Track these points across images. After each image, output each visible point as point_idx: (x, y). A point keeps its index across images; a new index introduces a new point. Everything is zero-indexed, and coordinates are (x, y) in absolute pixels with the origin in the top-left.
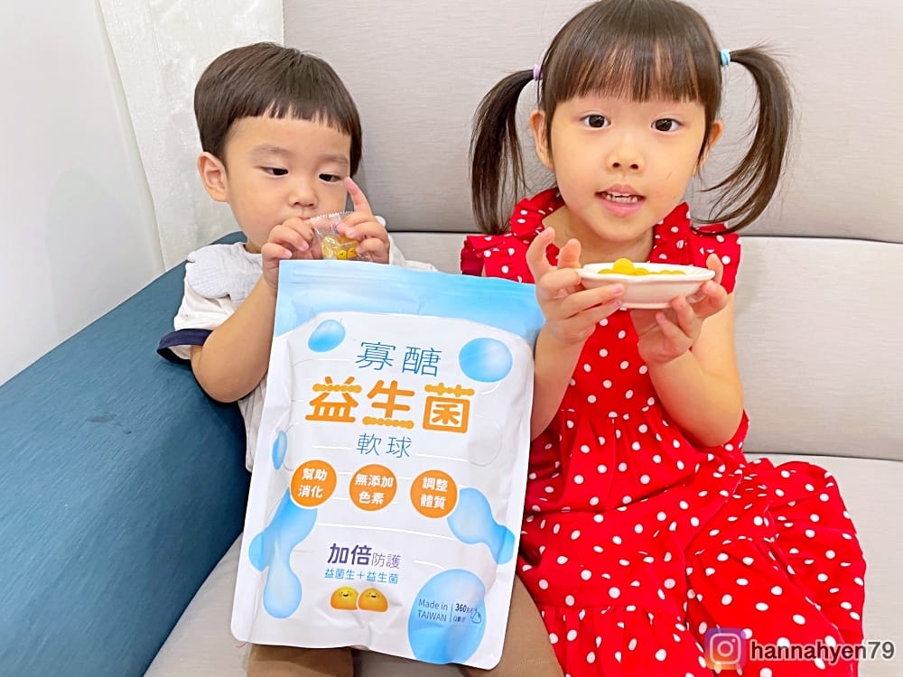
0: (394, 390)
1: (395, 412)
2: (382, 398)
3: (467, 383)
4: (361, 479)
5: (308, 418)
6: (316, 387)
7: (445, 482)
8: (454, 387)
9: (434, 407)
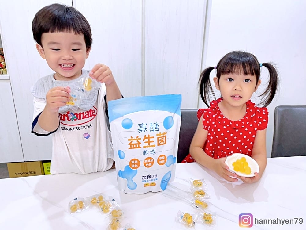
0: (149, 137)
1: (150, 143)
2: (147, 140)
3: (166, 131)
4: (146, 161)
5: (129, 148)
6: (129, 140)
7: (164, 157)
8: (163, 133)
9: (159, 140)
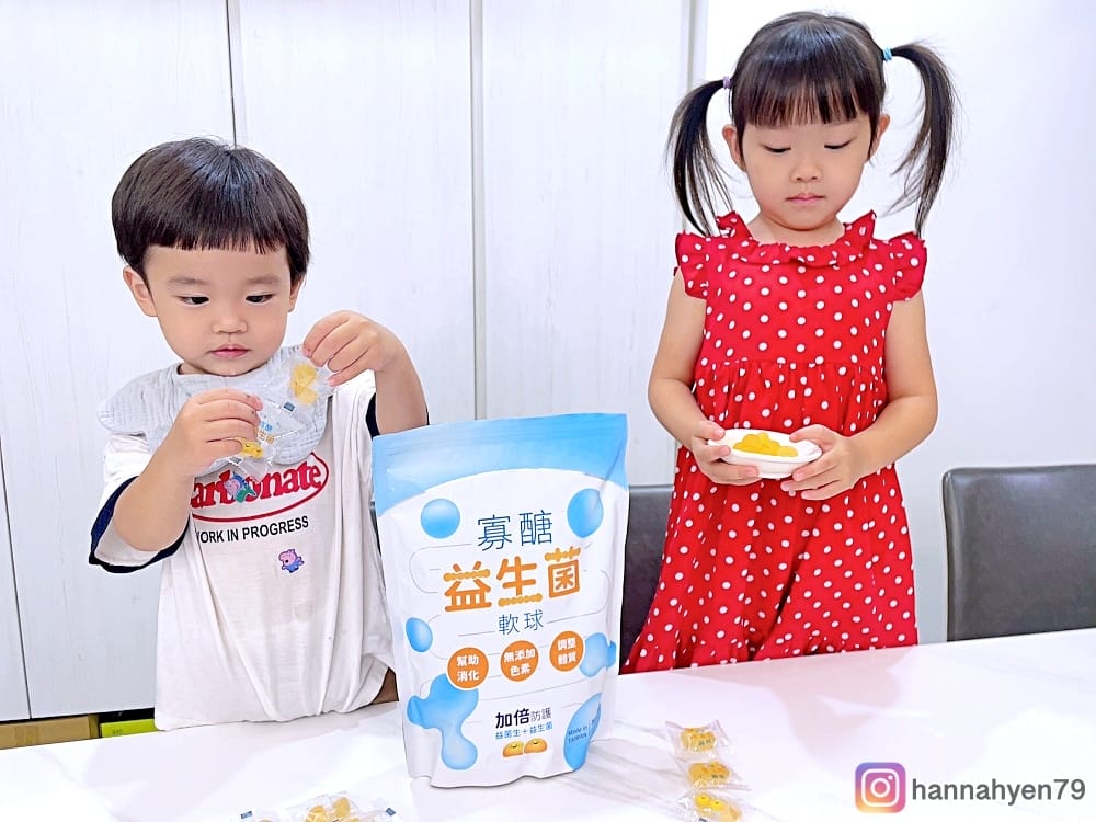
0: (519, 567)
1: (524, 588)
2: (510, 577)
3: (577, 542)
4: (509, 657)
5: (447, 609)
6: (447, 577)
8: (568, 551)
9: (555, 576)
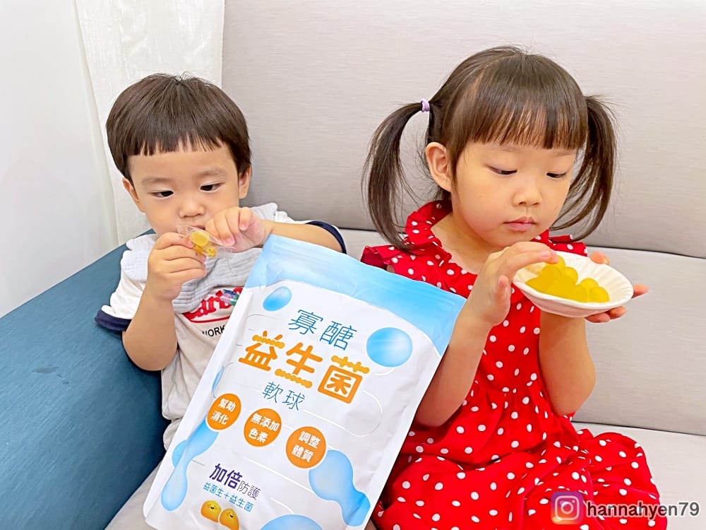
0: (308, 354)
1: (302, 372)
2: (297, 357)
3: (366, 362)
4: (257, 418)
5: (241, 360)
6: (255, 337)
7: (318, 440)
8: (355, 363)
9: (332, 375)
